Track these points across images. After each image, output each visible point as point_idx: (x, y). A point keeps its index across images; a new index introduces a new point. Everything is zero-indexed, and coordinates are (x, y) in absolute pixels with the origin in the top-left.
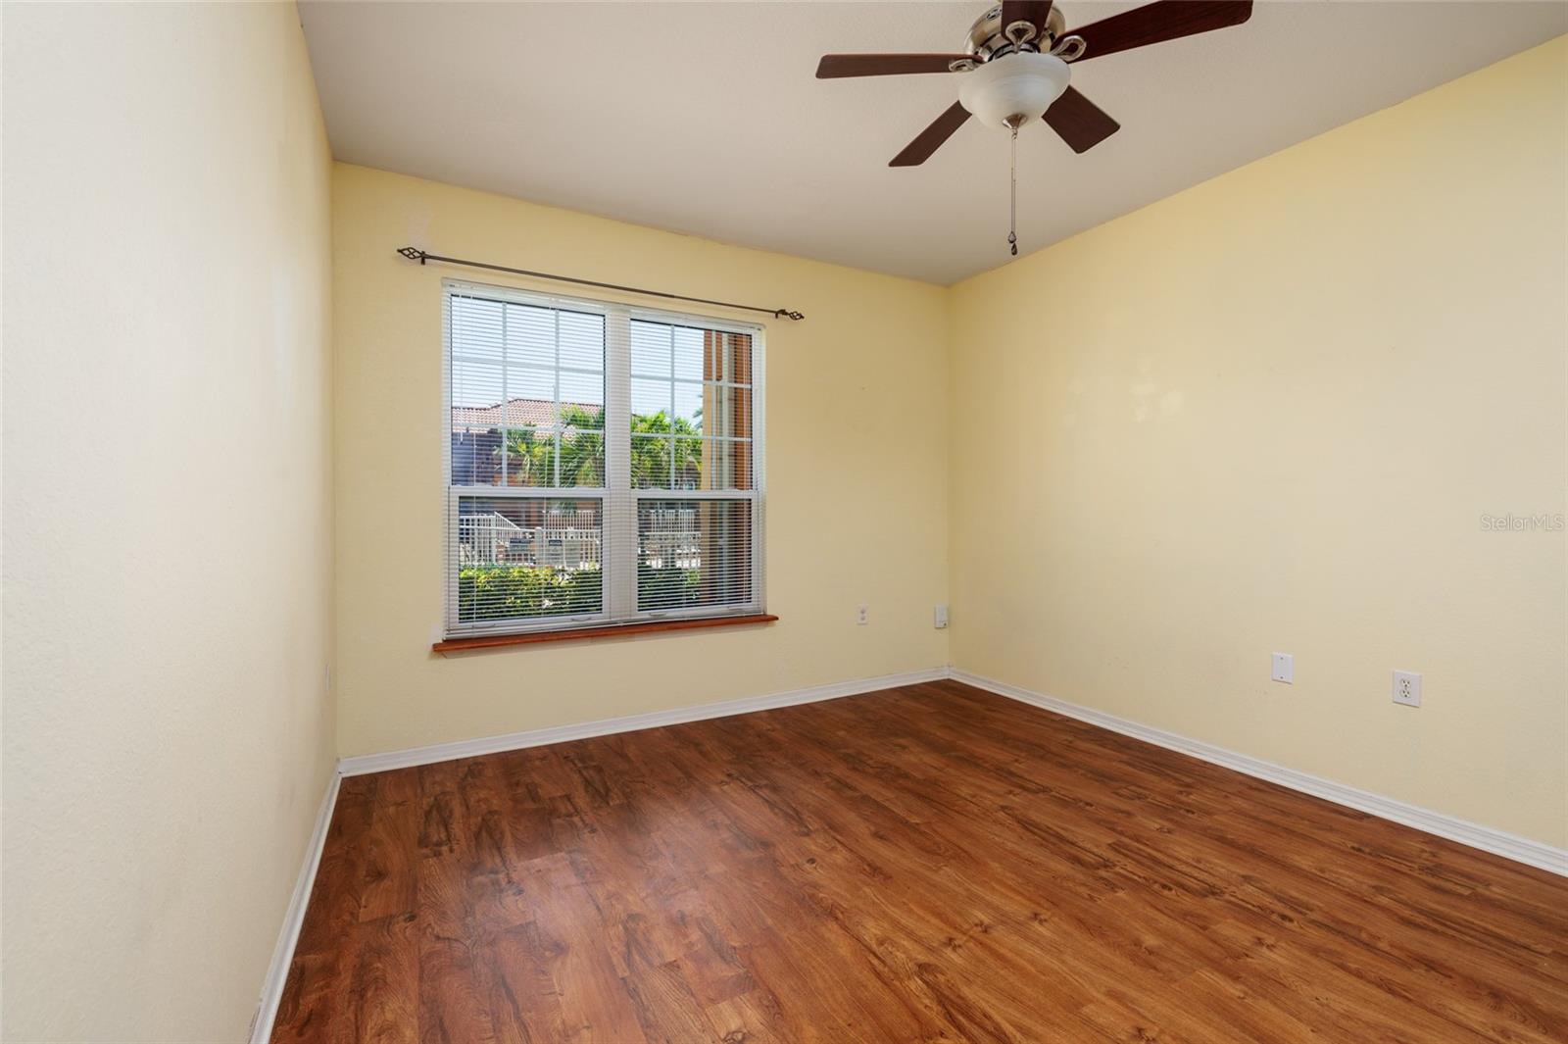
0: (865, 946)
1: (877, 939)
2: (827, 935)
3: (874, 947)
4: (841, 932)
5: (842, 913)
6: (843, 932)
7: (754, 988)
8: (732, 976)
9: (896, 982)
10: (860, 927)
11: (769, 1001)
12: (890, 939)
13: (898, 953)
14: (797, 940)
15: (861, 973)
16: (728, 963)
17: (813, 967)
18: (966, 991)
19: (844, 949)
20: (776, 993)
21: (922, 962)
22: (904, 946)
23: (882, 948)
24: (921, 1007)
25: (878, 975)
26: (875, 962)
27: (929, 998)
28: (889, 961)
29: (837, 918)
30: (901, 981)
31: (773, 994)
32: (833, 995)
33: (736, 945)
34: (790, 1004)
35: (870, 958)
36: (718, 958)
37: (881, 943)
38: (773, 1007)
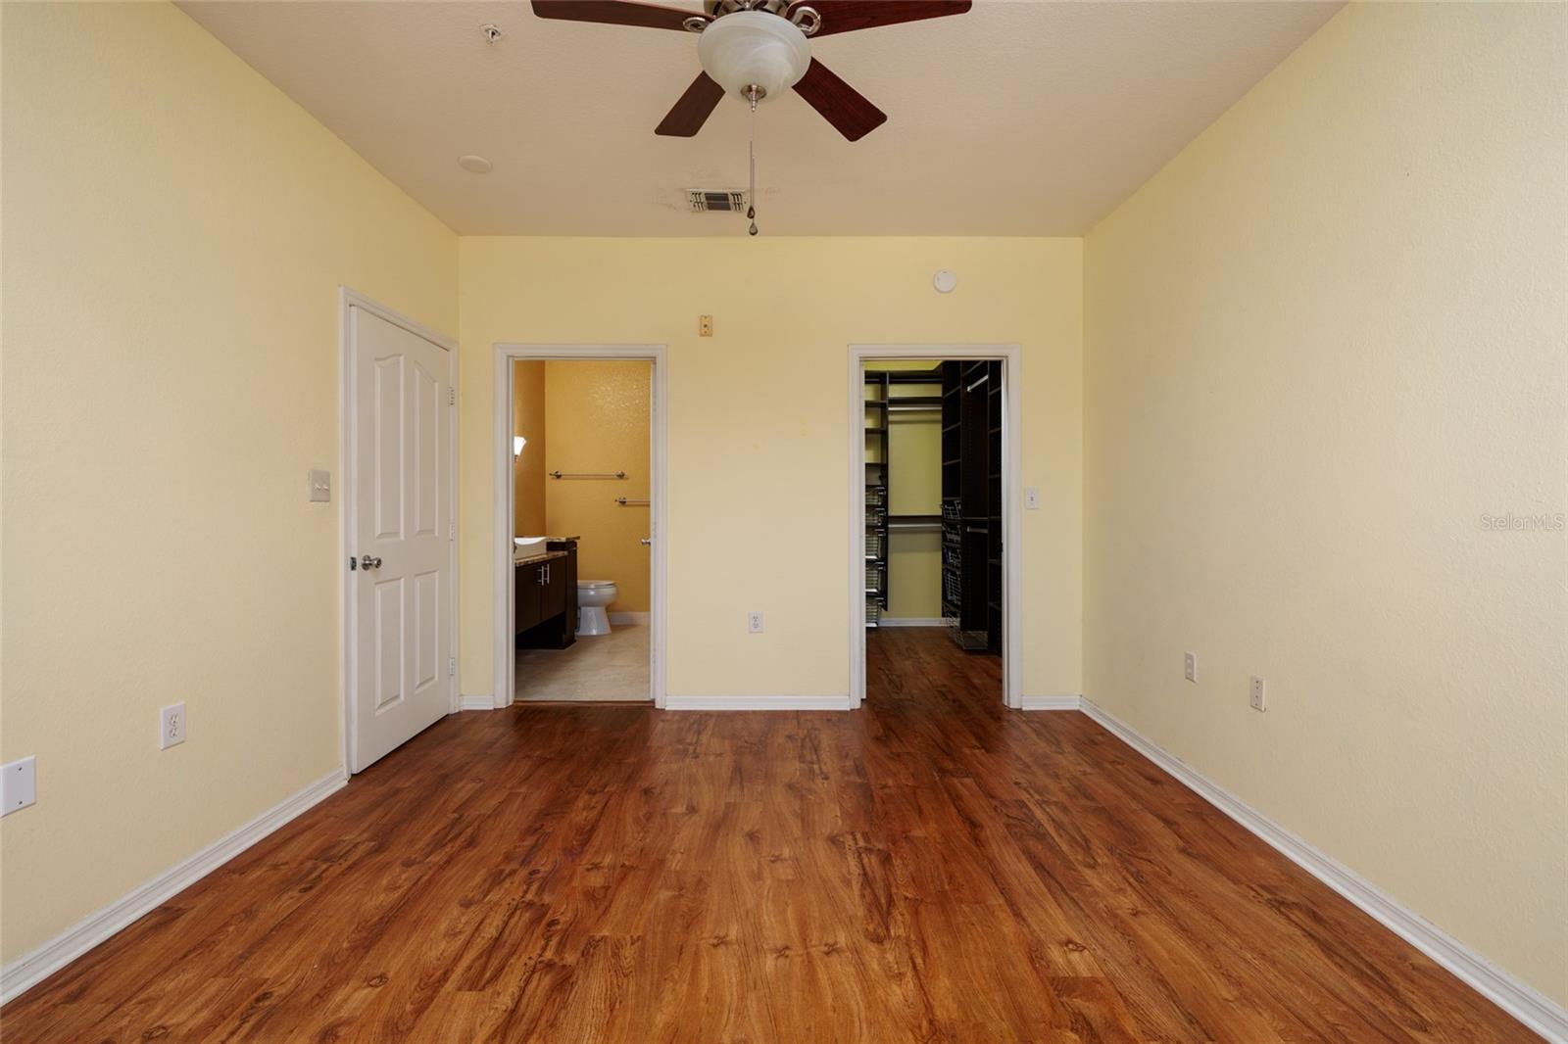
0: (919, 978)
1: (901, 980)
2: (953, 1006)
3: (909, 974)
4: (936, 1004)
5: (920, 1027)
6: (933, 1003)
7: (1054, 979)
8: (1076, 998)
9: (913, 937)
10: (910, 1000)
11: (1039, 963)
12: (887, 976)
13: (891, 960)
14: (992, 1012)
15: (939, 957)
16: (1081, 1014)
17: (984, 978)
18: (861, 912)
19: (942, 986)
20: (1031, 967)
21: (876, 945)
22: (879, 964)
23: (902, 970)
24: (907, 916)
25: (925, 950)
26: (919, 961)
27: (895, 920)
28: (906, 956)
29: (931, 1022)
30: (908, 938)
31: (1035, 968)
32: (976, 948)
33: (1070, 1034)
34: (1020, 954)
35: (922, 966)
36: (1094, 1026)
37: (900, 976)
38: (1036, 957)
